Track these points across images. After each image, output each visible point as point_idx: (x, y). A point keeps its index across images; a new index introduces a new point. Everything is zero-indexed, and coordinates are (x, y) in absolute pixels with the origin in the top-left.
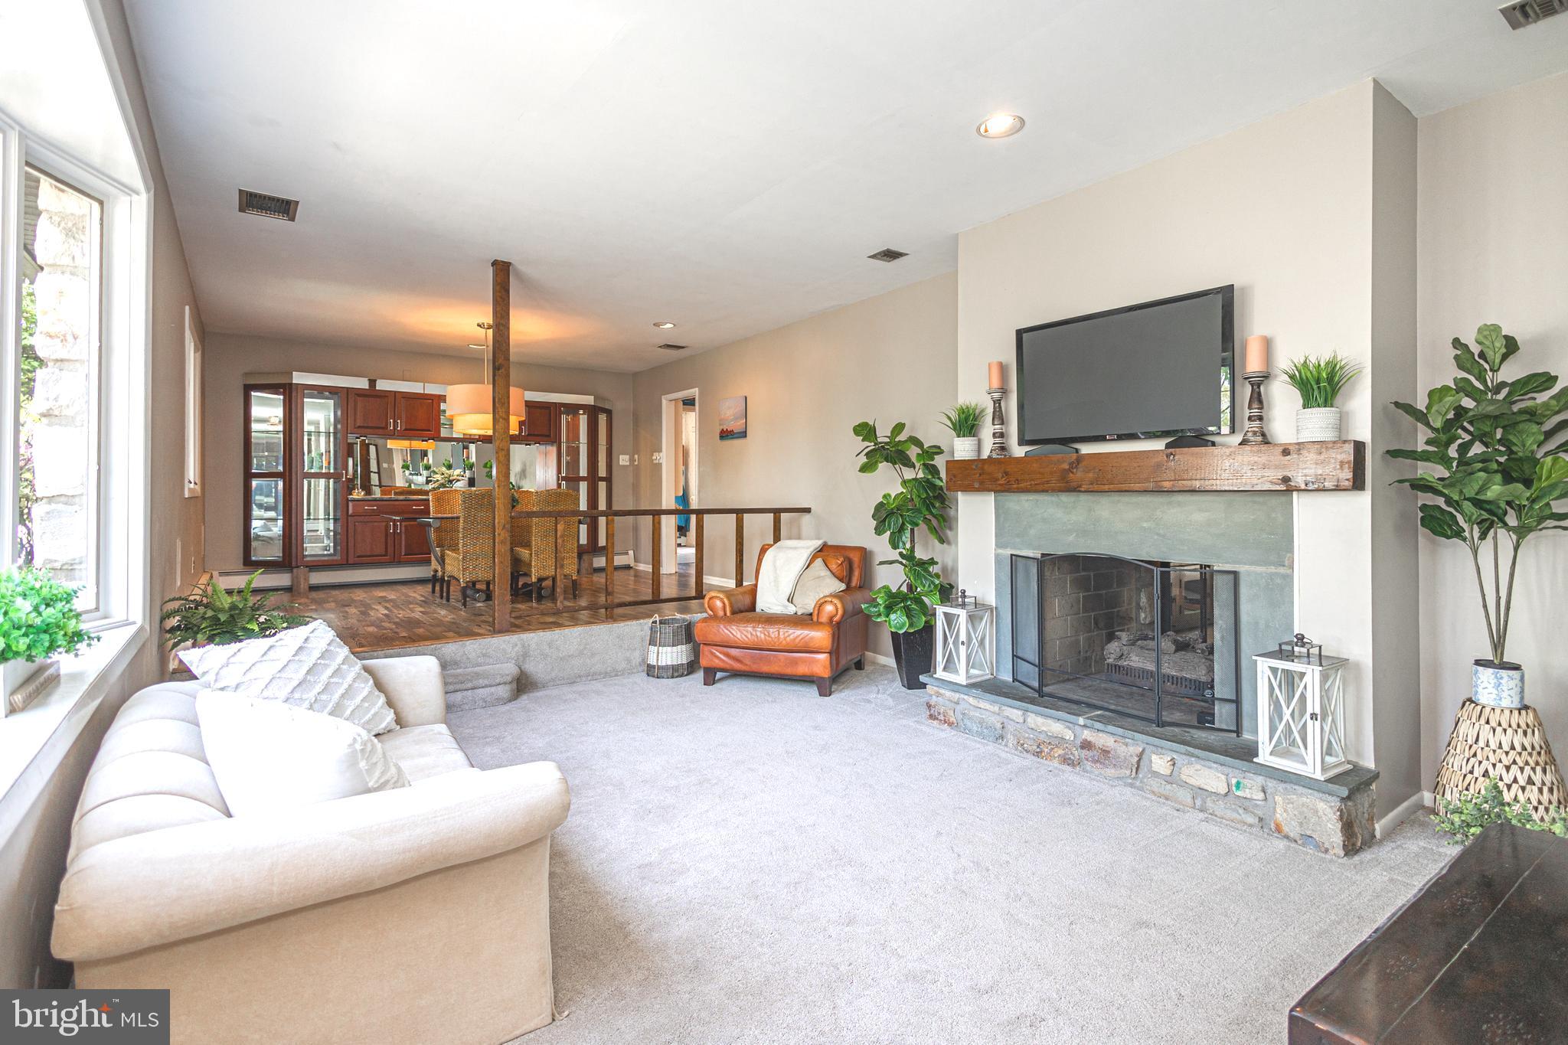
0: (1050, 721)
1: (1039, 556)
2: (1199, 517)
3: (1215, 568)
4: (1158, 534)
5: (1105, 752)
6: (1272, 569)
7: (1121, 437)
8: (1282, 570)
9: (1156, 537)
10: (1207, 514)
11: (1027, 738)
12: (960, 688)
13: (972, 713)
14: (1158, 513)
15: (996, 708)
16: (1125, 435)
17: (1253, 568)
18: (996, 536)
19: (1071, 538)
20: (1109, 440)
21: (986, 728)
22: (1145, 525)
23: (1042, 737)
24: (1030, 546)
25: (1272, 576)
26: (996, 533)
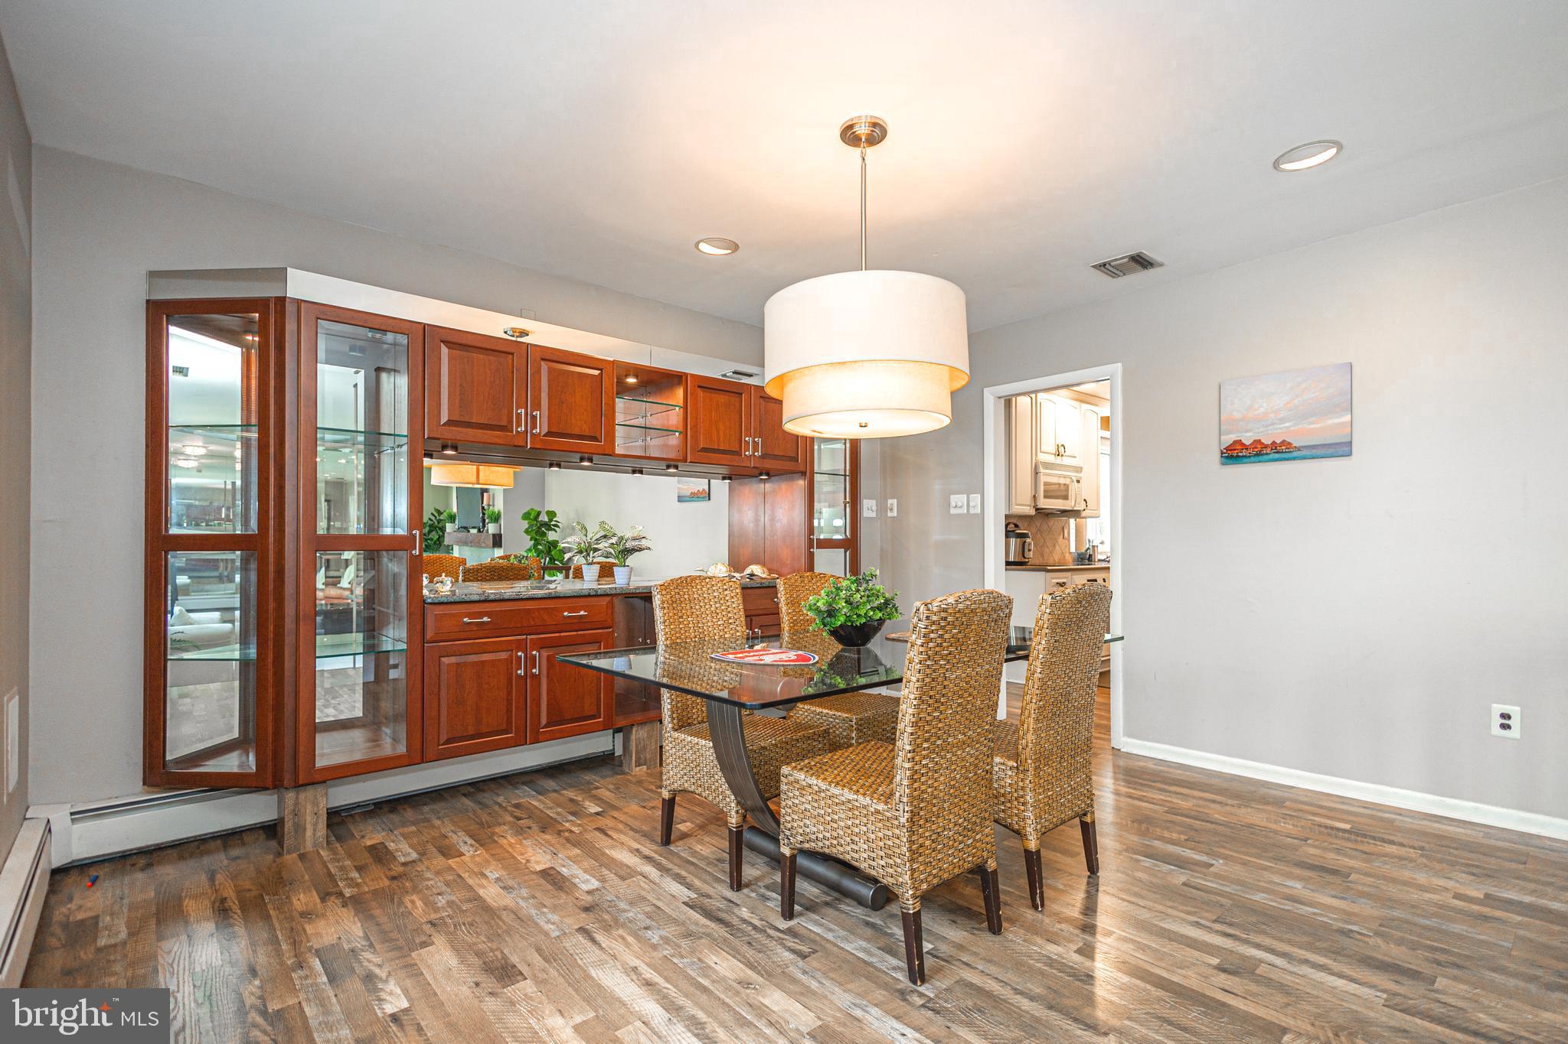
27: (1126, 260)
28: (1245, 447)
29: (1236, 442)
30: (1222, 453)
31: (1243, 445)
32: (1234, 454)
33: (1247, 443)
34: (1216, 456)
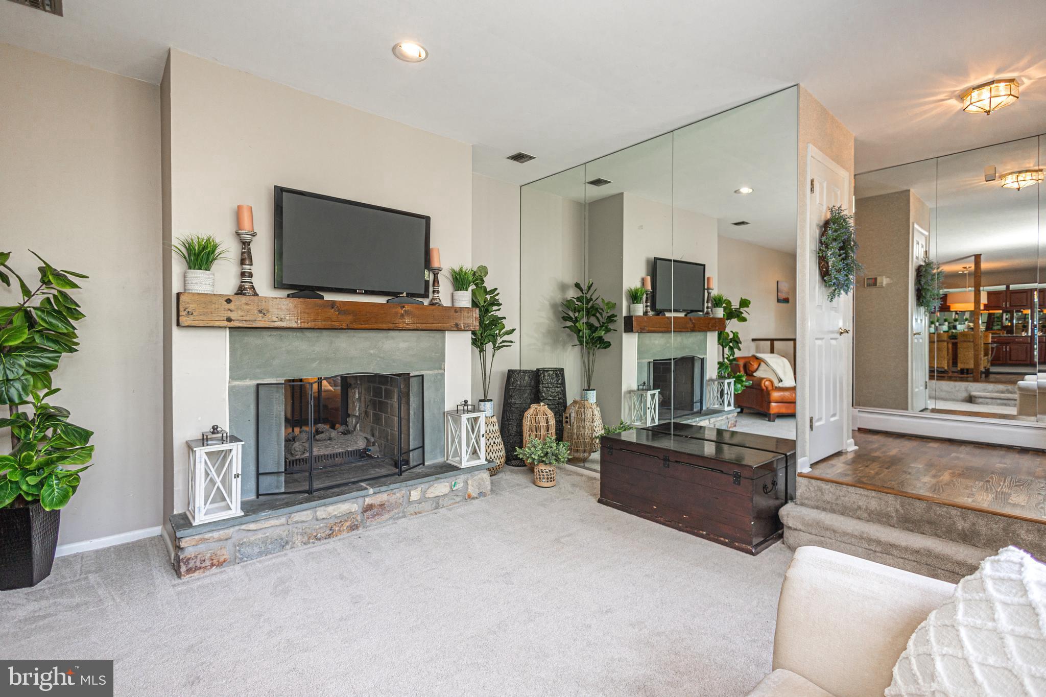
0: (340, 505)
1: (283, 382)
2: (403, 345)
3: (411, 375)
4: (380, 357)
5: (382, 505)
6: (436, 372)
7: (368, 293)
8: (440, 371)
9: (378, 359)
10: (407, 343)
11: (319, 528)
12: (239, 520)
13: (252, 539)
14: (380, 343)
15: (283, 520)
16: (369, 291)
17: (431, 372)
18: (230, 370)
19: (314, 365)
20: (358, 293)
21: (271, 543)
22: (372, 352)
23: (332, 521)
24: (272, 375)
25: (436, 375)
26: (230, 367)
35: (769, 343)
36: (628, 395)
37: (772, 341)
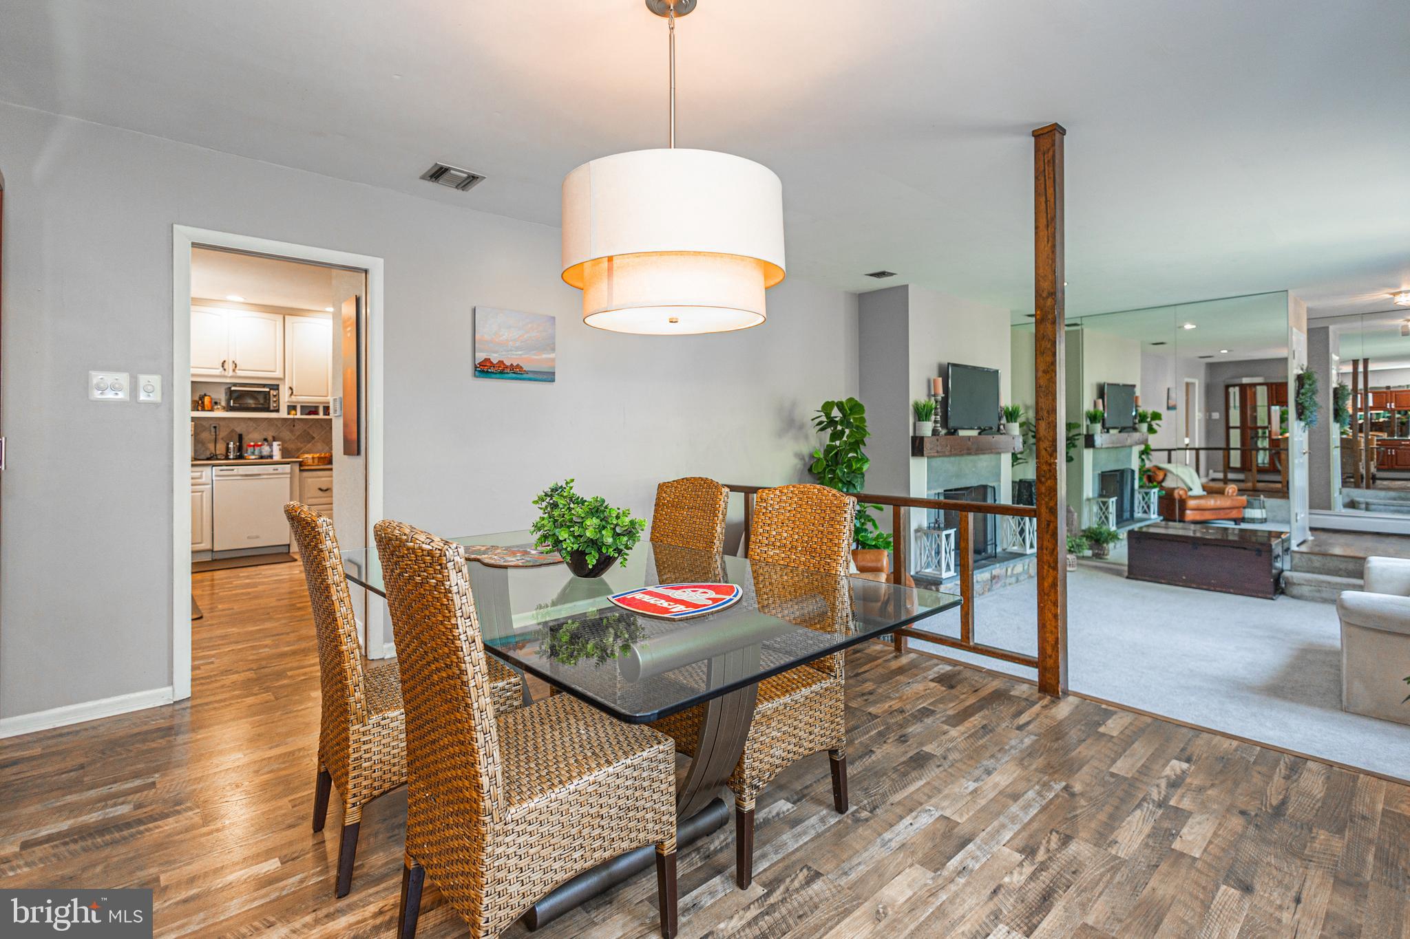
27: (465, 175)
28: (493, 365)
29: (487, 360)
30: (476, 367)
31: (491, 363)
32: (485, 369)
33: (495, 362)
34: (469, 368)
35: (1166, 453)
36: (1087, 502)
37: (1170, 451)
